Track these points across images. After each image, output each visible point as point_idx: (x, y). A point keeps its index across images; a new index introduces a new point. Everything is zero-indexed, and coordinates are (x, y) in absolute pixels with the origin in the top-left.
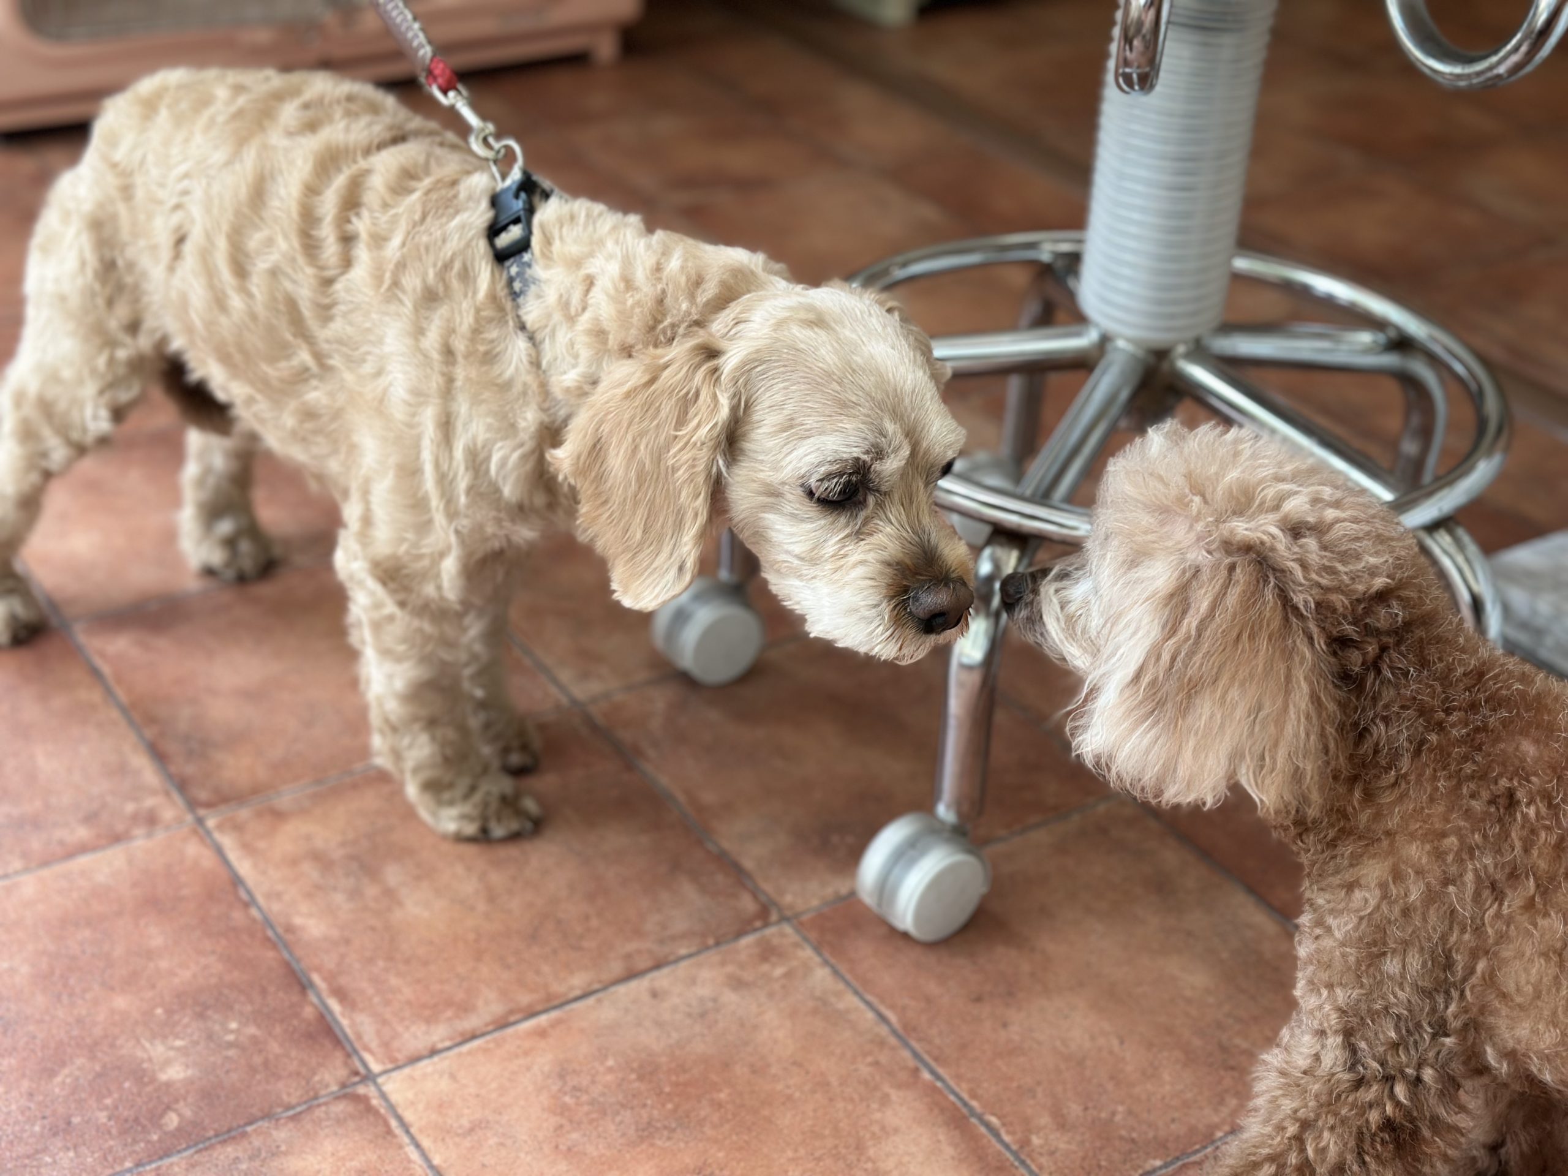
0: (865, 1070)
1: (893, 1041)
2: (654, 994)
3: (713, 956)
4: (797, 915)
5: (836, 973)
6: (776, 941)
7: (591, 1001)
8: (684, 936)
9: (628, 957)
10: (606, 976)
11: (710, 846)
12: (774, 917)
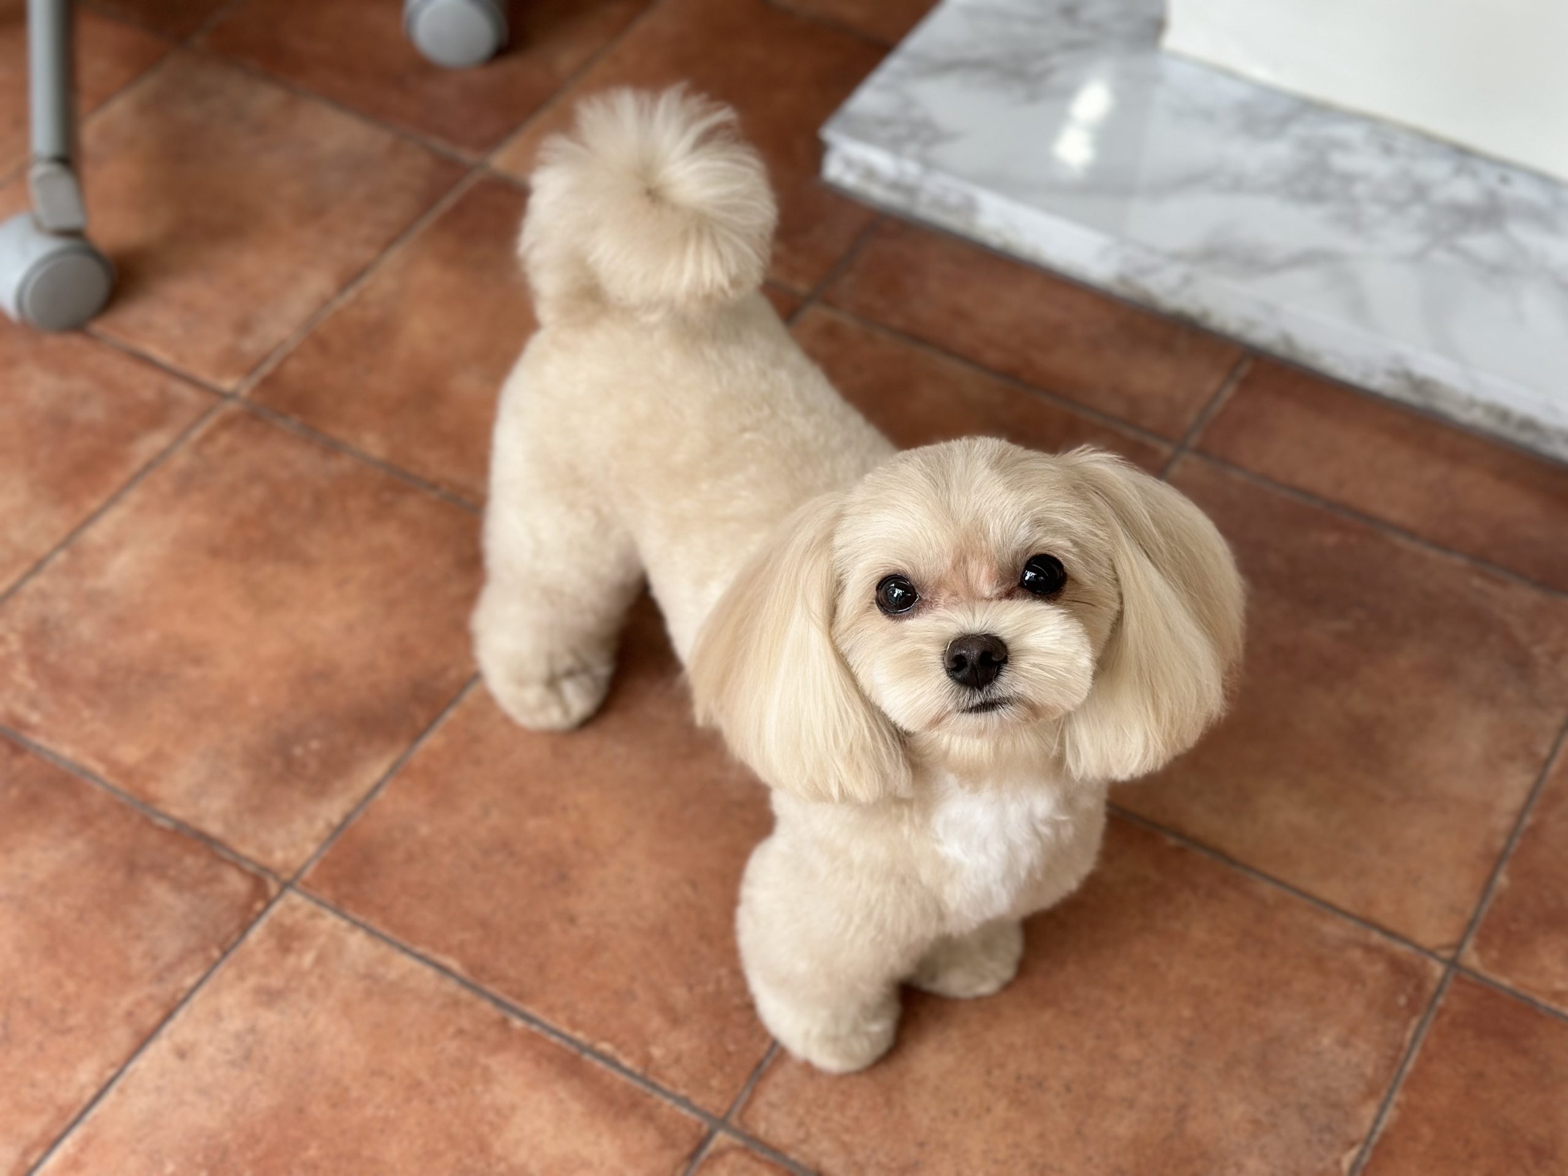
0: (452, 1047)
1: (465, 994)
2: (182, 1054)
3: (226, 972)
4: (298, 874)
5: (371, 932)
6: (288, 921)
7: (112, 1095)
8: (182, 959)
9: (130, 1014)
10: (116, 1054)
11: (160, 822)
12: (273, 888)
